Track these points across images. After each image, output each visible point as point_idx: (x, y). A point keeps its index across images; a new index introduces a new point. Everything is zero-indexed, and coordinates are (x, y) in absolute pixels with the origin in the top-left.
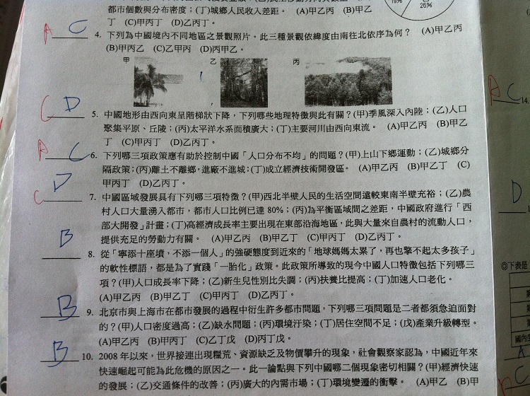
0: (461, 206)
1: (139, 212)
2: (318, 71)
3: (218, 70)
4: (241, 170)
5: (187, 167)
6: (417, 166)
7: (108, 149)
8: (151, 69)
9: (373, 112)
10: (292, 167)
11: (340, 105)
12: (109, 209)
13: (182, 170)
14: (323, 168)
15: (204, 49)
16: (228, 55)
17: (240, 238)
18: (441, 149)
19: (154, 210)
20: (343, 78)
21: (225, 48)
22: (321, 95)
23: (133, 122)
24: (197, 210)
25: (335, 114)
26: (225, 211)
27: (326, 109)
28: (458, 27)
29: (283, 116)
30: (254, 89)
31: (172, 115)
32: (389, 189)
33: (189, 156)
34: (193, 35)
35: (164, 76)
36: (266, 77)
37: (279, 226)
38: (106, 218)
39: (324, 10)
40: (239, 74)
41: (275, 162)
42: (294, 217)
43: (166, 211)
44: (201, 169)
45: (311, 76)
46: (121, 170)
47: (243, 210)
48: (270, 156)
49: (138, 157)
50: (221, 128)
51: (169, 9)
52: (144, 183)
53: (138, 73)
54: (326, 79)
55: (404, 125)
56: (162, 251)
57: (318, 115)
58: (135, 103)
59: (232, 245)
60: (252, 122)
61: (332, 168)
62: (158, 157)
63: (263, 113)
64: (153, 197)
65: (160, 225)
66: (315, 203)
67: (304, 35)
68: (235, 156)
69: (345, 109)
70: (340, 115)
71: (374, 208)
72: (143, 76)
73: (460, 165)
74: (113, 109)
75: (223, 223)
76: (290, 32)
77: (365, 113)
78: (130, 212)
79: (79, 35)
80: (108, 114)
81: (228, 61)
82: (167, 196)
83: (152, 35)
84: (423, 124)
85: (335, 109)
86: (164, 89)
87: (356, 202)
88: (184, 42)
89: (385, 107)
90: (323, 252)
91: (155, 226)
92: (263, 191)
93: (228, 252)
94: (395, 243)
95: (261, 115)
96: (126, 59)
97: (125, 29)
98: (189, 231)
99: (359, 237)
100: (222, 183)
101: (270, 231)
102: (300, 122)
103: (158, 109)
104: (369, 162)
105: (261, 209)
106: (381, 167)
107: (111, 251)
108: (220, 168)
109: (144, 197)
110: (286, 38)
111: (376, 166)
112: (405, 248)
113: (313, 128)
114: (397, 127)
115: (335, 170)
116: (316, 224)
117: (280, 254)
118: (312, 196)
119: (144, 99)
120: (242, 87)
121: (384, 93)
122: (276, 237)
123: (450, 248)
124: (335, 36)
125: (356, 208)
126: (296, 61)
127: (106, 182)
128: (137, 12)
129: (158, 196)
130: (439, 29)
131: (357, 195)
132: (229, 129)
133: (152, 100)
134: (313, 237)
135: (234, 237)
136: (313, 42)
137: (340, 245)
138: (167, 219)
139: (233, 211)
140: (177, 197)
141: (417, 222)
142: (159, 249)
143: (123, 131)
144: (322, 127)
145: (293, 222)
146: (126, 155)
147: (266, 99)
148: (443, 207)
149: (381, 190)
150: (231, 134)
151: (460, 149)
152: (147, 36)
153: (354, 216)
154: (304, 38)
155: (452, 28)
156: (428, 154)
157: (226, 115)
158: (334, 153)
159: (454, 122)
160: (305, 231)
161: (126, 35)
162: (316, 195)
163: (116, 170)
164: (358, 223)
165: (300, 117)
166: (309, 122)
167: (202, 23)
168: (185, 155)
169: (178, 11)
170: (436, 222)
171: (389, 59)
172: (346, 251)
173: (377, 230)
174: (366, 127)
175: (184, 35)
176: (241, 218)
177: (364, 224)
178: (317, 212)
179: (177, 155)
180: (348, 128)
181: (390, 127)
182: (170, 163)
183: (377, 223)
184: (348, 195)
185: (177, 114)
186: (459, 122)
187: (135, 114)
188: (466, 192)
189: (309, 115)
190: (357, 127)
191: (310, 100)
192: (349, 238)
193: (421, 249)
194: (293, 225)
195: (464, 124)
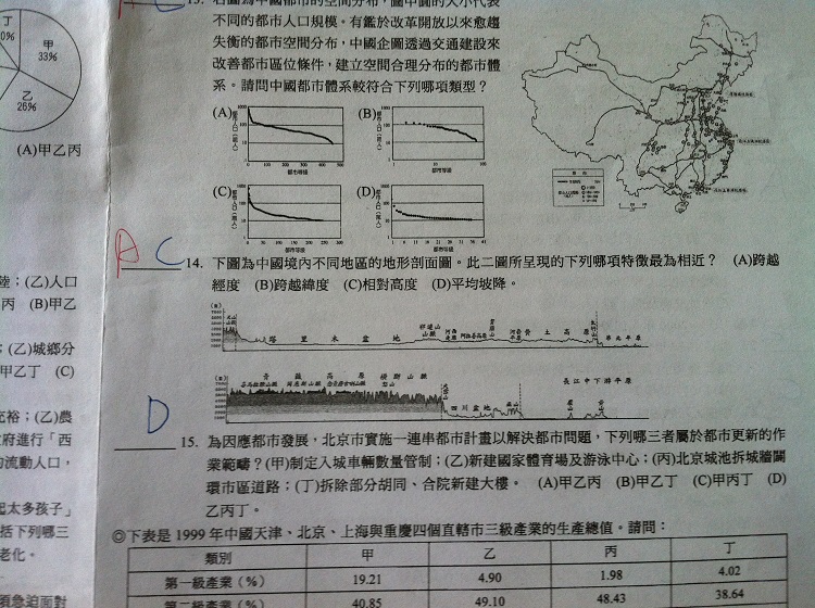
0: (56, 437)
18: (32, 345)
28: (75, 148)
73: (59, 371)
84: (10, 302)
123: (34, 506)
130: (45, 149)
148: (30, 438)
151: (61, 346)
155: (65, 149)
156: (12, 352)
159: (55, 302)
170: (18, 463)
186: (63, 303)
188: (65, 416)
195: (71, 306)
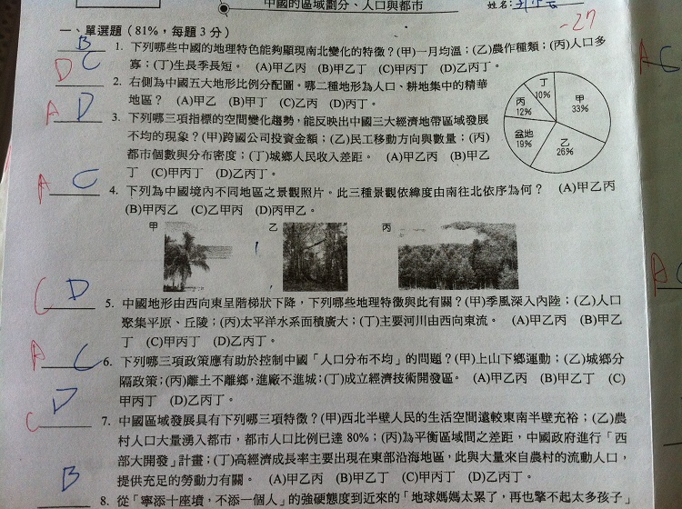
0: (613, 436)
1: (169, 442)
2: (416, 240)
3: (280, 238)
4: (311, 379)
5: (236, 376)
6: (553, 378)
7: (127, 353)
8: (188, 238)
9: (492, 299)
10: (381, 375)
11: (446, 288)
12: (128, 438)
13: (229, 380)
14: (423, 377)
15: (261, 210)
16: (293, 218)
17: (309, 478)
18: (586, 355)
19: (189, 439)
20: (450, 251)
21: (290, 209)
22: (421, 273)
23: (162, 313)
24: (250, 439)
25: (440, 300)
26: (288, 439)
27: (427, 293)
28: (610, 184)
29: (368, 303)
30: (328, 265)
31: (217, 302)
32: (516, 410)
33: (239, 361)
34: (245, 191)
35: (205, 248)
36: (345, 248)
37: (363, 460)
38: (124, 451)
39: (425, 156)
40: (309, 244)
41: (357, 368)
42: (383, 448)
43: (205, 440)
44: (255, 379)
45: (407, 247)
46: (144, 383)
47: (313, 438)
48: (351, 359)
49: (168, 363)
50: (283, 320)
51: (213, 154)
52: (176, 400)
53: (170, 243)
54: (427, 251)
55: (535, 319)
56: (200, 497)
57: (416, 302)
58: (165, 287)
59: (298, 489)
60: (326, 312)
61: (436, 378)
62: (196, 362)
63: (341, 299)
64: (189, 420)
65: (198, 460)
66: (413, 428)
67: (397, 190)
68: (302, 360)
69: (453, 293)
70: (447, 302)
71: (494, 435)
72: (177, 248)
73: (612, 379)
74: (134, 296)
75: (285, 457)
76: (379, 186)
77: (481, 299)
78: (157, 442)
79: (87, 191)
80: (127, 303)
81: (293, 227)
82: (208, 418)
83: (190, 191)
84: (562, 318)
85: (440, 293)
86: (205, 266)
87: (470, 426)
88: (233, 201)
89: (509, 293)
90: (424, 498)
91: (190, 462)
92: (341, 411)
93: (292, 498)
94: (522, 487)
95: (338, 302)
96: (153, 225)
97: (151, 182)
98: (239, 469)
99: (474, 477)
100: (285, 398)
101: (350, 468)
102: (392, 311)
103: (197, 295)
104: (488, 369)
105: (339, 436)
106: (504, 377)
107: (130, 497)
108: (282, 378)
109: (177, 420)
110: (373, 194)
111: (496, 376)
112: (537, 494)
113: (410, 320)
114: (525, 321)
115: (441, 380)
116: (414, 457)
117: (363, 501)
118: (409, 417)
119: (178, 280)
120: (312, 262)
121: (507, 273)
122: (358, 477)
123: (596, 494)
124: (439, 192)
125: (470, 435)
126: (387, 226)
127: (124, 400)
128: (167, 158)
129: (196, 419)
130: (583, 186)
131: (471, 416)
132: (294, 322)
133: (189, 282)
134: (411, 477)
135: (300, 477)
136: (409, 200)
137: (447, 488)
138: (207, 451)
139: (299, 439)
140: (222, 420)
141: (554, 457)
142: (196, 495)
143: (149, 326)
144: (422, 319)
145: (383, 455)
146: (152, 361)
147: (346, 280)
148: (589, 436)
149: (503, 410)
150: (297, 329)
151: (612, 357)
152: (182, 192)
153: (466, 447)
154: (397, 194)
155: (601, 185)
156: (568, 362)
157: (290, 303)
158: (439, 355)
159: (603, 318)
160: (398, 468)
161: (152, 191)
162: (415, 415)
163: (138, 382)
164: (473, 456)
165: (392, 305)
166: (405, 311)
167: (258, 174)
168: (234, 359)
169: (224, 158)
170: (579, 458)
171: (514, 226)
172: (455, 497)
173: (498, 467)
174: (482, 320)
175: (233, 191)
176: (310, 449)
177: (481, 458)
178: (416, 441)
179: (222, 359)
180: (458, 320)
181: (516, 321)
182: (211, 371)
183: (498, 457)
184: (459, 416)
185: (223, 302)
186: (611, 319)
187: (165, 302)
188: (620, 417)
189: (404, 302)
190: (470, 320)
191: (406, 281)
192: (459, 477)
193: (558, 495)
194: (382, 459)
195: (617, 321)
